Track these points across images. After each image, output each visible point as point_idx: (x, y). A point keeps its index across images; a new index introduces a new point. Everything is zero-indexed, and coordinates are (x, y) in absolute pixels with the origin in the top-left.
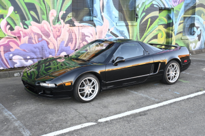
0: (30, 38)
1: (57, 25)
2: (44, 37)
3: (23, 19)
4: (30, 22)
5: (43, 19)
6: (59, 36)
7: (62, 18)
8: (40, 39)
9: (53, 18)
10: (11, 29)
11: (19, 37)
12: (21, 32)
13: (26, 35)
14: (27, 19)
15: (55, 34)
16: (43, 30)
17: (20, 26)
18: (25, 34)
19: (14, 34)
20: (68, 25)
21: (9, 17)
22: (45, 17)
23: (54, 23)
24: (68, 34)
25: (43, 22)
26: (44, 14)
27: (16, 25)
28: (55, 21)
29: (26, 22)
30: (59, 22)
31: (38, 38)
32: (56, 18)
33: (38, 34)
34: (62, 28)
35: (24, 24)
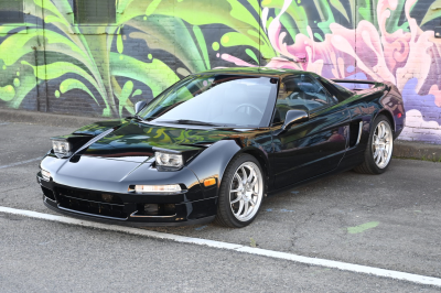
0: (327, 65)
1: (399, 32)
2: (361, 64)
3: (314, 16)
4: (329, 24)
5: (362, 18)
6: (402, 64)
7: (413, 15)
8: (351, 69)
9: (387, 14)
10: (289, 40)
11: (304, 60)
12: (308, 50)
13: (318, 55)
14: (322, 17)
15: (390, 58)
16: (358, 45)
17: (306, 33)
18: (317, 53)
19: (294, 52)
20: (431, 33)
21: (286, 14)
22: (365, 11)
23: (390, 27)
24: (430, 60)
25: (361, 24)
26: (363, 5)
27: (297, 31)
28: (393, 23)
29: (319, 25)
30: (405, 25)
31: (346, 66)
32: (396, 13)
33: (346, 56)
34: (412, 42)
35: (316, 29)
